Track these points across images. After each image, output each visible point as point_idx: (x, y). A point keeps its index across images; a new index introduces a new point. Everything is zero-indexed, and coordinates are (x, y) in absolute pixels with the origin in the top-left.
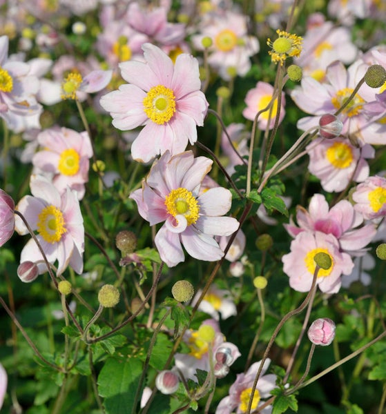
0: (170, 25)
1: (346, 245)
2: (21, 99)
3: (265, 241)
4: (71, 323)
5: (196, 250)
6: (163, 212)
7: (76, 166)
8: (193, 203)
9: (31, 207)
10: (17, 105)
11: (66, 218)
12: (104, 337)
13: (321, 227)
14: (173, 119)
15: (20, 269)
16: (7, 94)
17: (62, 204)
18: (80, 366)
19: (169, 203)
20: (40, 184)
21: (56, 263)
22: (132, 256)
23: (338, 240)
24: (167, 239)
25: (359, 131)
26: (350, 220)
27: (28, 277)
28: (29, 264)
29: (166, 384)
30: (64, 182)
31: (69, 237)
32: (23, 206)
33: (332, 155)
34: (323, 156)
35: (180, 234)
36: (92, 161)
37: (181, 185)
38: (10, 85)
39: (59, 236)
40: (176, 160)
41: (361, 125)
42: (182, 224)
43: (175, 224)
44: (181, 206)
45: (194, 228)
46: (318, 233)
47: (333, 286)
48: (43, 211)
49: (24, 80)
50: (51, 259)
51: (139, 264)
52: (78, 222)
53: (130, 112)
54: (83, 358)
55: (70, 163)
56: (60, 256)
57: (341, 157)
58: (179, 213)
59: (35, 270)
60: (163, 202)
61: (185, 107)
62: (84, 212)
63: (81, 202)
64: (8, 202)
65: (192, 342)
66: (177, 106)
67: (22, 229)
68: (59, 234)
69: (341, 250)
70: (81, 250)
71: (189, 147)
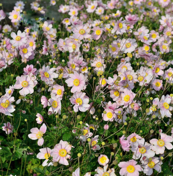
0: (84, 62)
1: (115, 112)
2: (50, 79)
3: (99, 111)
4: (58, 124)
5: (81, 109)
6: (75, 102)
7: (61, 93)
8: (81, 101)
9: (51, 101)
10: (50, 80)
11: (58, 103)
12: (64, 127)
13: (110, 108)
14: (79, 85)
15: (48, 112)
16: (48, 78)
17: (57, 100)
18: (59, 134)
19: (77, 101)
20: (53, 96)
21: (55, 112)
22: (71, 111)
23: (114, 111)
24: (75, 108)
25: (119, 89)
26: (116, 107)
27: (50, 114)
28: (50, 112)
29: (74, 132)
30: (58, 96)
31: (58, 107)
32: (49, 100)
33: (115, 94)
34: (113, 93)
35: (78, 106)
36: (64, 92)
37: (79, 97)
38: (48, 76)
39: (56, 107)
40: (78, 93)
41: (120, 88)
42: (78, 105)
43: (77, 105)
44: (79, 101)
45: (81, 106)
46: (110, 109)
47: (112, 120)
48: (53, 102)
49: (51, 75)
50: (54, 111)
51: (72, 113)
52: (60, 104)
53: (71, 83)
54: (60, 133)
55: (59, 92)
56: (56, 111)
57: (117, 94)
58: (78, 102)
59: (51, 113)
60: (75, 100)
61: (81, 83)
62: (62, 102)
63: (61, 101)
64: (47, 99)
65: (84, 132)
66: (80, 83)
67: (49, 105)
68: (56, 106)
69: (114, 113)
70: (60, 109)
71: (81, 91)
